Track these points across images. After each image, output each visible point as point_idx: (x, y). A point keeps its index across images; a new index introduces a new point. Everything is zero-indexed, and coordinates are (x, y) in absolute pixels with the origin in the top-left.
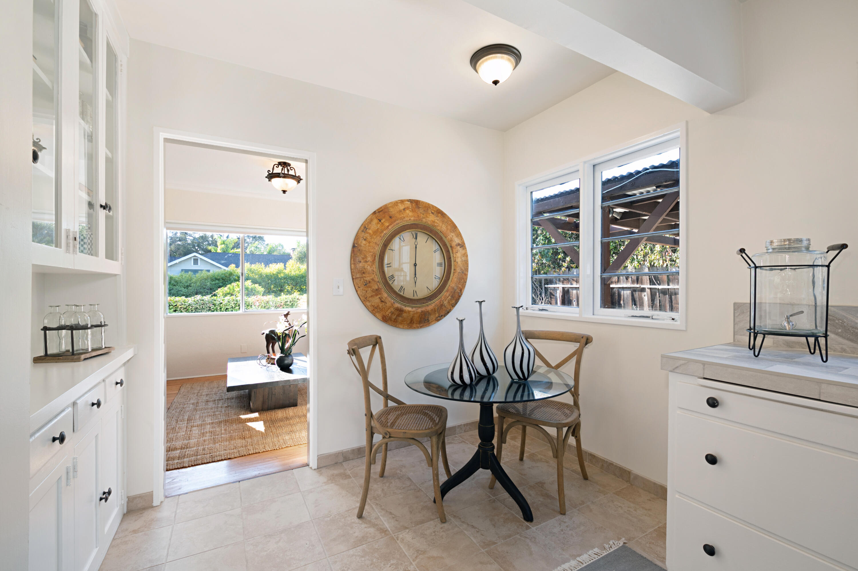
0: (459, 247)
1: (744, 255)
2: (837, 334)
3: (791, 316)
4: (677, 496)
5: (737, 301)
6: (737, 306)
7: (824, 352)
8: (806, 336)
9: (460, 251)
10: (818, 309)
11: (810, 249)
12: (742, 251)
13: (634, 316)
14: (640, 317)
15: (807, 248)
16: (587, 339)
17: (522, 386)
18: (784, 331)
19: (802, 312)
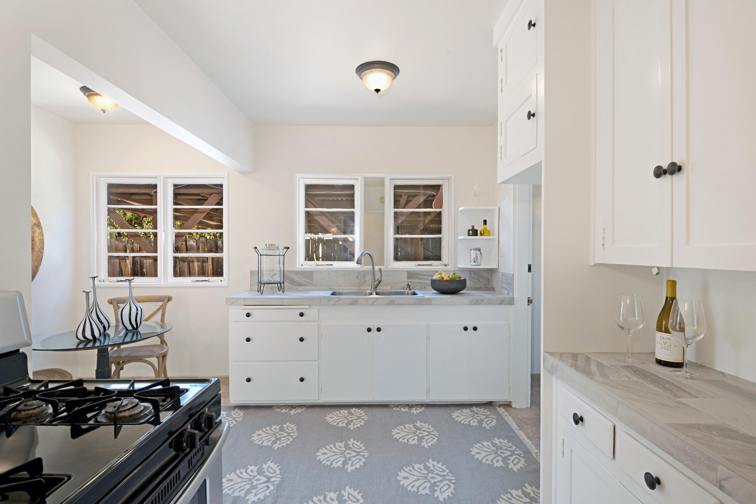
0: (36, 227)
1: (256, 249)
2: (287, 282)
3: (273, 276)
4: (234, 363)
5: (252, 270)
6: (252, 272)
7: (283, 290)
8: (277, 284)
9: (37, 230)
10: (281, 272)
11: (279, 248)
12: (256, 248)
13: (197, 281)
14: (201, 281)
15: (278, 248)
16: (169, 298)
17: (135, 334)
18: (271, 282)
19: (276, 274)
